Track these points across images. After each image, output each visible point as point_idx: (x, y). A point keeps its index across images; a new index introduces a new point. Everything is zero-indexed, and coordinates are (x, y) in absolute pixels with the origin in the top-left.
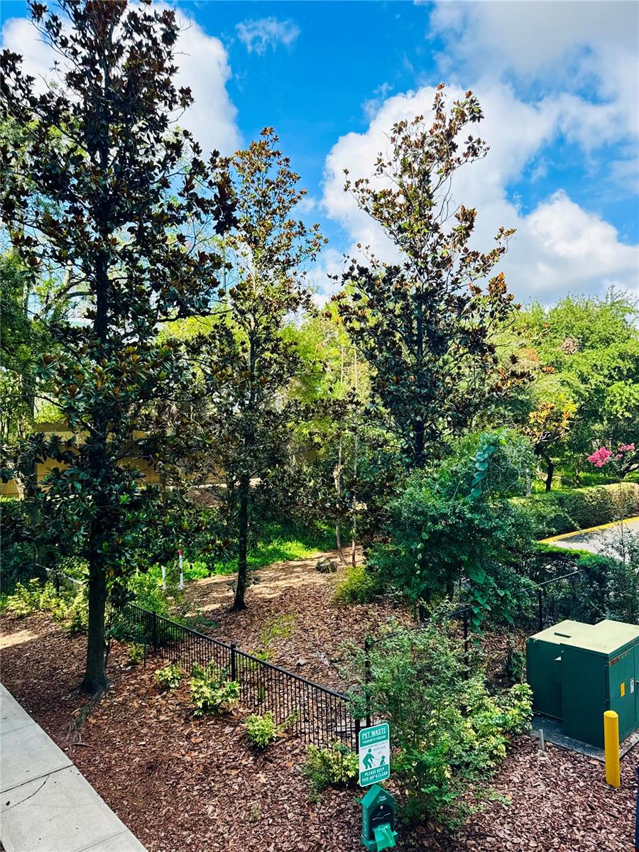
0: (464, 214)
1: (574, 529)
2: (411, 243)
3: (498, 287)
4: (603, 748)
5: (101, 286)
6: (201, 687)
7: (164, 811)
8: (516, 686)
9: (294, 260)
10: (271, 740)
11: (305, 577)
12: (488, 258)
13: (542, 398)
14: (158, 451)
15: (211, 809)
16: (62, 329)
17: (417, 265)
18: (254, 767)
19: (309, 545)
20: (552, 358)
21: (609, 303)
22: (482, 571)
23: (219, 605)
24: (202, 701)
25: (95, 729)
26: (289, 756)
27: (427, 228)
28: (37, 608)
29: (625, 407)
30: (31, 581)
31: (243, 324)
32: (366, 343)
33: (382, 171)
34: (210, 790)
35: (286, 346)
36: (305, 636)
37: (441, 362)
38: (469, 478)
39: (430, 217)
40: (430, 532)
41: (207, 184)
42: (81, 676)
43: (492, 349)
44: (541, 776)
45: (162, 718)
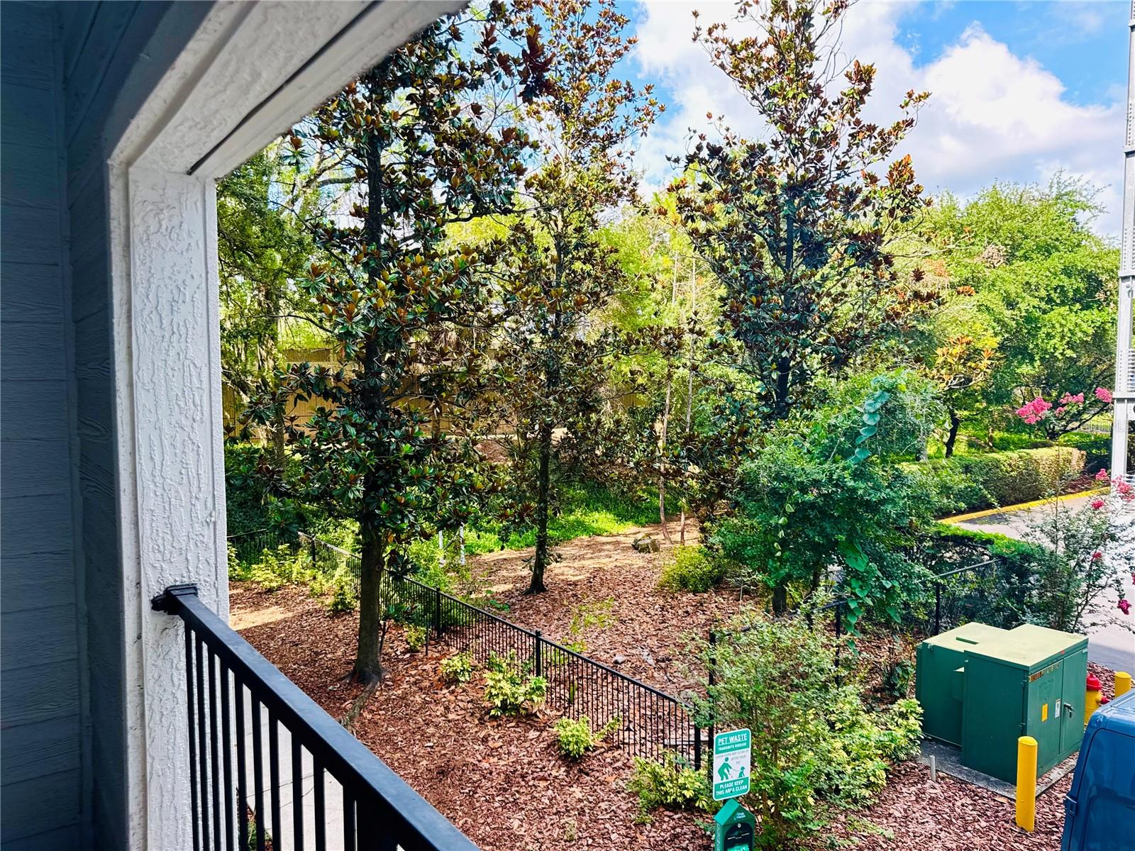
0: (858, 72)
1: (990, 506)
2: (782, 112)
3: (901, 174)
4: (1014, 782)
5: (375, 174)
6: (499, 681)
7: (461, 823)
8: (901, 701)
9: (618, 135)
10: (587, 749)
11: (618, 557)
12: (889, 134)
13: (949, 329)
14: (445, 390)
15: (516, 823)
16: (326, 230)
17: (790, 143)
18: (568, 780)
19: (622, 517)
20: (966, 273)
21: (1054, 195)
22: (863, 555)
23: (511, 586)
24: (501, 698)
25: (371, 726)
26: (610, 769)
27: (806, 92)
28: (288, 581)
29: (1068, 343)
30: (280, 547)
31: (547, 224)
32: (713, 250)
33: (745, 12)
34: (515, 802)
35: (604, 255)
36: (622, 628)
37: (818, 277)
38: (852, 434)
39: (810, 77)
40: (797, 504)
41: (508, 34)
42: (349, 663)
43: (888, 260)
44: (930, 812)
45: (451, 716)
